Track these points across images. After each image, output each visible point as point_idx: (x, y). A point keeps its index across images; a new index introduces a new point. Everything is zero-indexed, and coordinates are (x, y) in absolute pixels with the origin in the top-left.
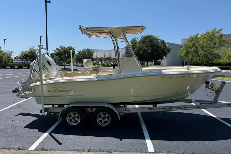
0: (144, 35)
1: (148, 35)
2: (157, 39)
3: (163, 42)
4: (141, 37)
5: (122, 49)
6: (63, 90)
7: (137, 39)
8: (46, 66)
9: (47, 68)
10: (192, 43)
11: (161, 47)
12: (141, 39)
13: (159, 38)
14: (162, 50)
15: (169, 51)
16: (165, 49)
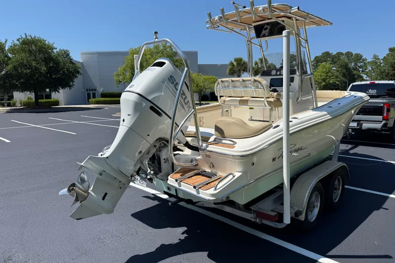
0: (24, 36)
1: (33, 37)
2: (53, 49)
3: (66, 54)
4: (18, 40)
7: (6, 42)
11: (65, 63)
12: (17, 43)
13: (55, 46)
14: (68, 70)
15: (78, 72)
16: (72, 67)
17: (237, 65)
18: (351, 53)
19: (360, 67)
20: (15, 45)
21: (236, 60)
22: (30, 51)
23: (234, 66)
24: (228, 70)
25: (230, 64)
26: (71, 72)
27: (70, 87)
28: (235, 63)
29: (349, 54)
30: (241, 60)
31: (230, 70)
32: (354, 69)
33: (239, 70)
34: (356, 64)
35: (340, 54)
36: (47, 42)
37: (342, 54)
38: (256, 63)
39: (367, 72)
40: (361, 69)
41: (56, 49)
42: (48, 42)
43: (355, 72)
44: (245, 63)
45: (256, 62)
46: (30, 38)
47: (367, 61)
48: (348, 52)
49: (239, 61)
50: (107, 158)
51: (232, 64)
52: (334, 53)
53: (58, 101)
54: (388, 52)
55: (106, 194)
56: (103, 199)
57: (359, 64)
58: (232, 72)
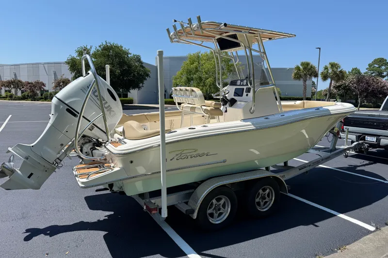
0: (104, 43)
1: (112, 44)
2: (128, 54)
3: (138, 59)
4: (100, 47)
5: (46, 65)
6: (195, 153)
7: (91, 48)
8: (107, 102)
9: (109, 106)
10: (195, 65)
11: (136, 67)
12: (100, 49)
13: (130, 51)
14: (138, 73)
15: (148, 75)
16: (142, 71)
17: (304, 69)
20: (98, 51)
21: (302, 64)
22: (108, 55)
23: (300, 70)
24: (293, 75)
25: (296, 68)
26: (141, 75)
27: (139, 88)
28: (301, 67)
30: (308, 64)
31: (296, 74)
33: (305, 74)
36: (123, 48)
38: (326, 68)
41: (131, 54)
42: (125, 48)
44: (312, 67)
45: (326, 66)
46: (109, 45)
49: (306, 65)
50: (33, 146)
51: (298, 68)
53: (133, 100)
55: (32, 174)
56: (29, 177)
58: (298, 76)
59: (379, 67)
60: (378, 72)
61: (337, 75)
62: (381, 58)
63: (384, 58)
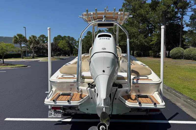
17: (19, 38)
18: (70, 37)
19: (74, 43)
21: (18, 35)
23: (17, 39)
24: (13, 41)
25: (14, 37)
28: (18, 37)
29: (69, 37)
31: (15, 40)
32: (72, 44)
33: (21, 41)
34: (72, 42)
35: (65, 37)
37: (66, 37)
38: (30, 38)
39: (77, 45)
40: (74, 44)
43: (72, 45)
44: (24, 37)
47: (76, 41)
48: (69, 36)
49: (20, 36)
51: (15, 37)
52: (63, 36)
54: (84, 37)
57: (73, 42)
58: (16, 42)
59: (43, 39)
60: (43, 41)
61: (37, 42)
62: (43, 35)
63: (45, 35)
